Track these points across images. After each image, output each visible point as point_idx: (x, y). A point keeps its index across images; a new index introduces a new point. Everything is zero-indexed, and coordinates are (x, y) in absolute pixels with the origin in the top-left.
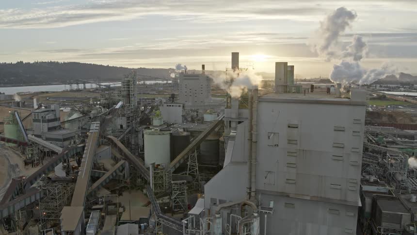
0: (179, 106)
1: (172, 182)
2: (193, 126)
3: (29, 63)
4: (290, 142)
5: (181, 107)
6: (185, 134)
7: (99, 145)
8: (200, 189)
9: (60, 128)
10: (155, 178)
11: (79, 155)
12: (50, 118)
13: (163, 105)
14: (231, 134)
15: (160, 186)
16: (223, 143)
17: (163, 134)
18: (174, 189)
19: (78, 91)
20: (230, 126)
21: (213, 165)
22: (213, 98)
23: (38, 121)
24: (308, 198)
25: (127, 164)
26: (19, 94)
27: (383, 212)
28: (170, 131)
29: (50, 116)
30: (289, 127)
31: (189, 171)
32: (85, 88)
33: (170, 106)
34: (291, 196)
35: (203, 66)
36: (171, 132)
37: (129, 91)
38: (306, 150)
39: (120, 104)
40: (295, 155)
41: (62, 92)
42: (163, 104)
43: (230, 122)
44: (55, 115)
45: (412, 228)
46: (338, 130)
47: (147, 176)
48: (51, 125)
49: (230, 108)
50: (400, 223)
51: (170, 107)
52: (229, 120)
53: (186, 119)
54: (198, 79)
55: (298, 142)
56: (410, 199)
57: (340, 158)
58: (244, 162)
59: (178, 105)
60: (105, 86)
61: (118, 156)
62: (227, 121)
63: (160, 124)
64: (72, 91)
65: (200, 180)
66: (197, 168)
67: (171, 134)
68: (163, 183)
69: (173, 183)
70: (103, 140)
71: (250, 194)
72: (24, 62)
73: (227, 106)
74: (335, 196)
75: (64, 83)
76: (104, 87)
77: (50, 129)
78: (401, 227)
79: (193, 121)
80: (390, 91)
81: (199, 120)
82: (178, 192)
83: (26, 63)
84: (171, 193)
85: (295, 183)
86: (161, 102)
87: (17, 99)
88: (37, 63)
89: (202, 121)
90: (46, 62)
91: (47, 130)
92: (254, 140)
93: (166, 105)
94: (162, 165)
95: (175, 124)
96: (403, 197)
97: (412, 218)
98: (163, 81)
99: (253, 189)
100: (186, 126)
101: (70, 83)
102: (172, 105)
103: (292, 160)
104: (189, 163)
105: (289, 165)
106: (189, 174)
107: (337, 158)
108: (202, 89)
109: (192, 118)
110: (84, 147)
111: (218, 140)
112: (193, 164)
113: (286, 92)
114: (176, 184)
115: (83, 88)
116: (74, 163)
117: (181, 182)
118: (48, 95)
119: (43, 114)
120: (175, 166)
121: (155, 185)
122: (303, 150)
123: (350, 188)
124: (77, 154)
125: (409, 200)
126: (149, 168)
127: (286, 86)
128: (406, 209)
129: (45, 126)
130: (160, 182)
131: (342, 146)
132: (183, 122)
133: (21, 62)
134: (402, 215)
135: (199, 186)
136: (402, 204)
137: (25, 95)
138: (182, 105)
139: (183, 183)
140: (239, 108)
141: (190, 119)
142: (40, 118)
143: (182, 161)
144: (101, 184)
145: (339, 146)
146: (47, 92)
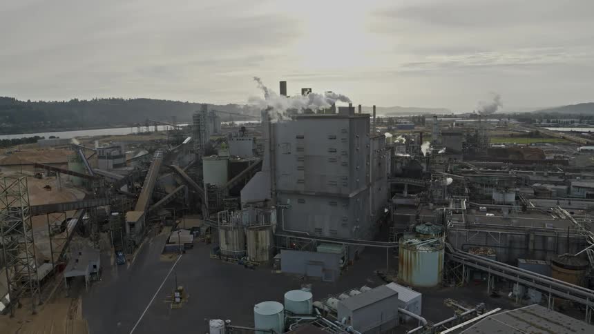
0: (250, 140)
1: (224, 199)
3: (85, 101)
6: (243, 161)
7: (162, 173)
9: (125, 165)
10: (209, 195)
11: (142, 179)
12: (115, 155)
13: (233, 139)
18: (226, 205)
19: (148, 133)
23: (103, 157)
24: (314, 194)
25: (187, 187)
26: (76, 138)
29: (115, 153)
30: (297, 137)
32: (156, 130)
33: (241, 139)
34: (302, 193)
36: (228, 158)
37: (199, 126)
38: (310, 156)
39: (188, 139)
40: (303, 160)
41: (128, 135)
42: (233, 137)
44: (120, 152)
46: (333, 138)
47: (203, 196)
48: (117, 161)
51: (240, 141)
55: (305, 149)
57: (335, 160)
59: (249, 138)
60: (181, 127)
61: (179, 181)
64: (141, 134)
67: (229, 162)
68: (216, 201)
69: (225, 201)
70: (166, 168)
71: (271, 193)
72: (79, 100)
74: (333, 190)
75: (132, 126)
76: (181, 129)
77: (116, 166)
80: (558, 127)
83: (82, 101)
85: (304, 183)
87: (76, 142)
88: (96, 100)
90: (106, 100)
91: (112, 167)
93: (236, 139)
94: (216, 185)
101: (138, 125)
103: (301, 164)
105: (300, 168)
107: (333, 161)
110: (147, 172)
114: (227, 201)
115: (154, 130)
116: (137, 185)
117: (232, 199)
118: (111, 138)
119: (108, 151)
121: (209, 202)
122: (308, 156)
124: (140, 178)
129: (111, 163)
130: (214, 200)
131: (335, 151)
132: (254, 156)
133: (76, 100)
137: (83, 139)
142: (105, 154)
144: (162, 204)
145: (333, 151)
146: (109, 136)
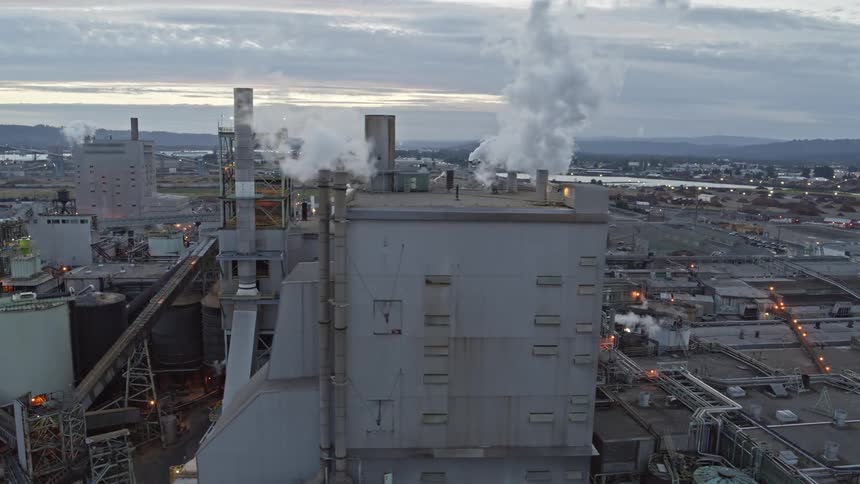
0: (82, 222)
1: (89, 441)
2: (127, 271)
4: (431, 320)
5: (89, 224)
6: (112, 298)
8: (163, 438)
10: (32, 435)
13: (35, 222)
14: (240, 292)
15: (49, 457)
16: (217, 312)
17: (50, 307)
18: (95, 460)
20: (235, 272)
21: (186, 367)
22: (161, 196)
24: (479, 454)
27: (605, 441)
28: (69, 295)
30: (428, 282)
31: (130, 395)
33: (58, 221)
34: (436, 454)
35: (134, 122)
36: (72, 298)
38: (471, 338)
40: (445, 352)
42: (36, 216)
43: (235, 263)
45: (661, 468)
46: (548, 282)
47: (8, 434)
49: (234, 229)
50: (636, 460)
51: (56, 225)
52: (231, 259)
53: (101, 252)
54: (122, 152)
55: (452, 321)
56: (637, 401)
57: (550, 351)
58: (305, 378)
59: (79, 218)
62: (226, 262)
63: (33, 273)
65: (163, 415)
66: (153, 386)
67: (71, 304)
68: (60, 447)
69: (92, 445)
71: (329, 464)
73: (225, 223)
78: (636, 467)
79: (120, 255)
81: (137, 254)
82: (109, 466)
84: (88, 472)
85: (445, 423)
86: (30, 213)
89: (144, 256)
92: (338, 324)
93: (44, 220)
94: (54, 396)
95: (75, 267)
96: (623, 397)
97: (656, 446)
98: (21, 154)
99: (340, 452)
100: (105, 271)
102: (61, 218)
104: (127, 375)
105: (431, 378)
106: (131, 404)
107: (546, 351)
108: (133, 176)
109: (117, 251)
111: (199, 305)
112: (140, 375)
113: (392, 190)
114: (99, 444)
117: (114, 434)
120: (91, 393)
121: (36, 457)
122: (465, 338)
123: (574, 418)
125: (636, 403)
126: (12, 407)
127: (391, 175)
128: (642, 426)
130: (50, 446)
131: (556, 322)
132: (95, 261)
134: (638, 442)
135: (159, 430)
136: (629, 415)
138: (89, 219)
139: (121, 438)
140: (258, 228)
141: (111, 252)
143: (110, 375)
145: (549, 323)
